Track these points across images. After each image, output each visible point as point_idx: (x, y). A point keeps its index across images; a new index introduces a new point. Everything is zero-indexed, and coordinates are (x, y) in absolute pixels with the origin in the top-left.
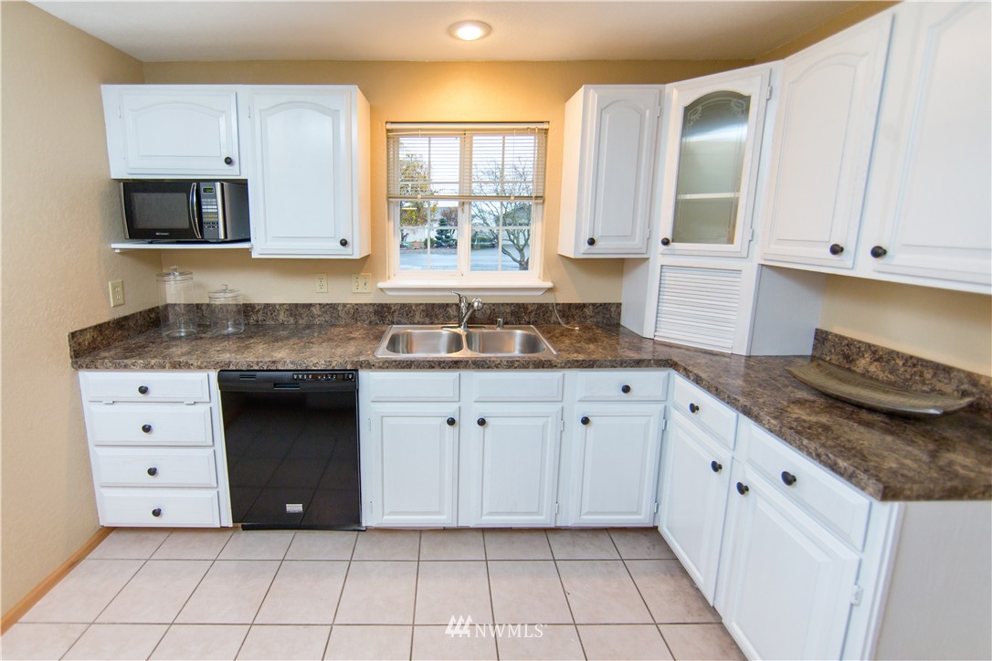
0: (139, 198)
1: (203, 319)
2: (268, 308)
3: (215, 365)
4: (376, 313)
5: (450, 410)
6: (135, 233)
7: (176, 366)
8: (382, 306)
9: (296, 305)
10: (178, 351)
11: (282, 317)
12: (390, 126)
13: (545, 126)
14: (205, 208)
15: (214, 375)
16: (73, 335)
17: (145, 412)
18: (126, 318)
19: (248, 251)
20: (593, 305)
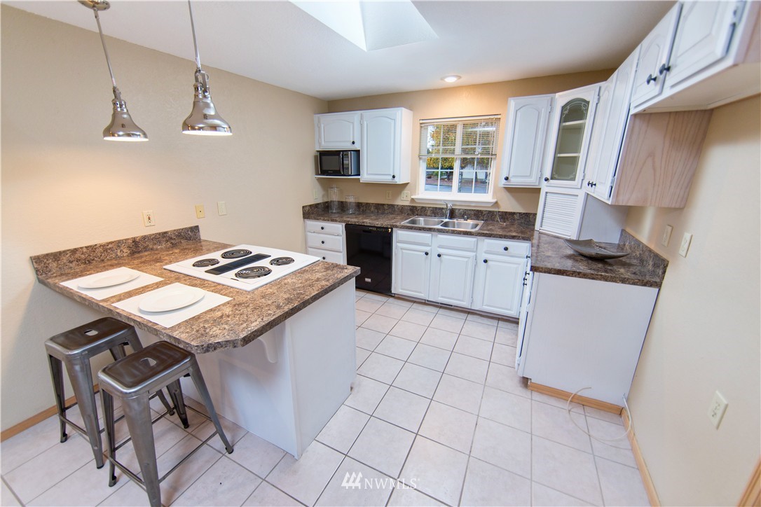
0: (324, 158)
1: (343, 206)
2: (367, 204)
3: (344, 222)
4: (411, 210)
5: (427, 249)
6: (323, 172)
7: (333, 220)
8: (413, 207)
9: (378, 204)
10: (334, 216)
11: (372, 209)
12: (421, 122)
13: (499, 117)
14: (345, 162)
15: (344, 224)
16: (303, 207)
17: (323, 237)
18: (318, 204)
19: (359, 179)
20: (520, 213)
